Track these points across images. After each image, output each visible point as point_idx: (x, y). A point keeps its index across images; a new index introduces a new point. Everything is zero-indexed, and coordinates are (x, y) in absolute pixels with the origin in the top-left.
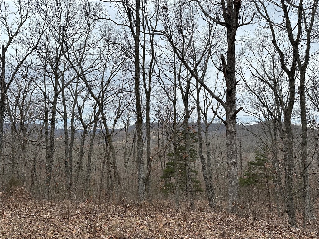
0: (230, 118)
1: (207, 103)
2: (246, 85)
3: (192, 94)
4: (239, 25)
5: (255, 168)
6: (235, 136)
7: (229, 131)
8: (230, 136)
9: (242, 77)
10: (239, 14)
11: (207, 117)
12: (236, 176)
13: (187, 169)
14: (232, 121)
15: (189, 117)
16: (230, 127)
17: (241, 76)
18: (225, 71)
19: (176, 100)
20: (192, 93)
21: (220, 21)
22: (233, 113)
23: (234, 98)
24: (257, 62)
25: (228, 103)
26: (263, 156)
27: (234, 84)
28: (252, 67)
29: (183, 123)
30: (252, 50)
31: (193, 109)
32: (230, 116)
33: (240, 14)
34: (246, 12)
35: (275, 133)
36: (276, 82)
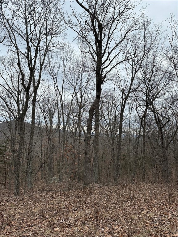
24: (7, 75)
28: (3, 77)
30: (4, 65)
35: (16, 129)
36: (19, 93)
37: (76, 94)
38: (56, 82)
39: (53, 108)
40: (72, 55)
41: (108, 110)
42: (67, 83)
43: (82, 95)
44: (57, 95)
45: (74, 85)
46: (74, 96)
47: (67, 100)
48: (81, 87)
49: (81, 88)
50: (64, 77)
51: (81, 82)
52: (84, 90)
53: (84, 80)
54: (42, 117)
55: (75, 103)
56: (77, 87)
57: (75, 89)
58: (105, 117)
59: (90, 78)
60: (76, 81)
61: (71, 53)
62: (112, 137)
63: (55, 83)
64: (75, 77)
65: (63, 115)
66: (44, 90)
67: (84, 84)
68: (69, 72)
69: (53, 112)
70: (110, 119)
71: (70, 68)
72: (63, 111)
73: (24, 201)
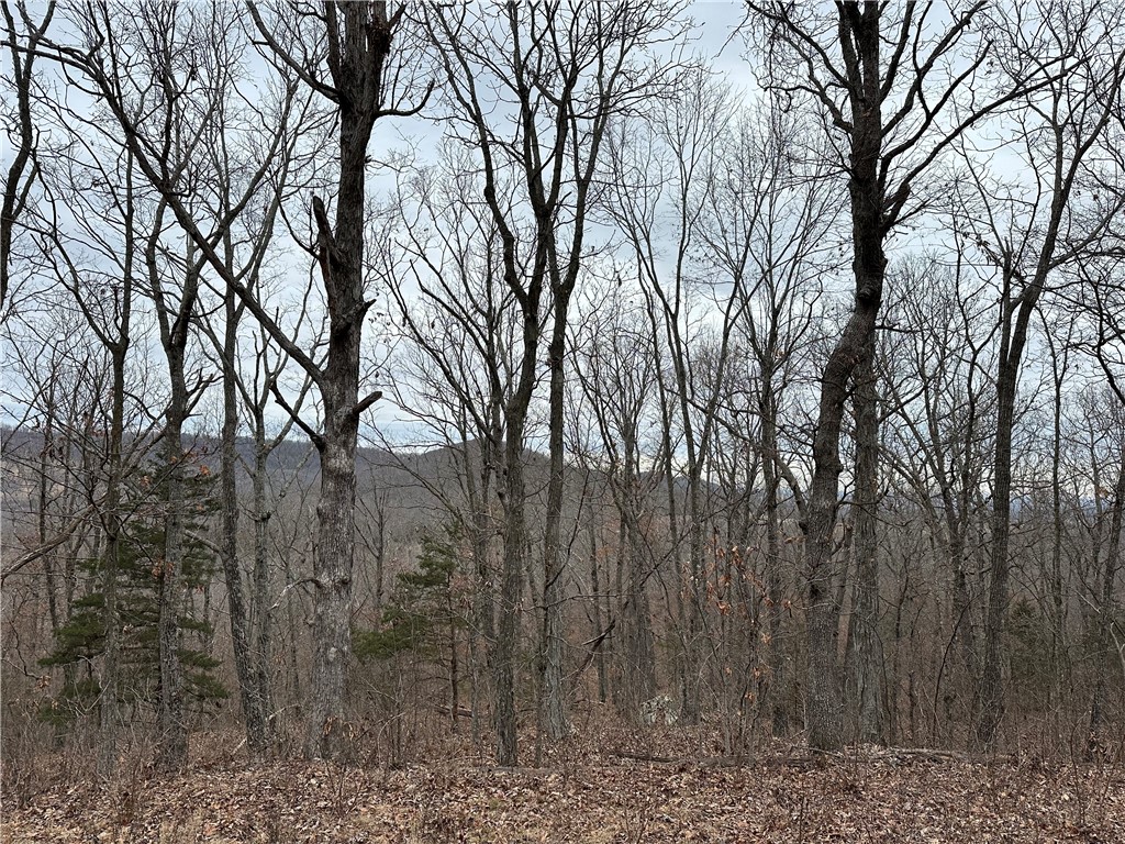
0: (338, 425)
1: (266, 365)
2: (406, 317)
3: (209, 325)
4: (382, 109)
5: (418, 593)
6: (352, 488)
7: (330, 472)
8: (332, 490)
9: (393, 290)
10: (383, 72)
11: (266, 420)
12: (344, 628)
13: (165, 615)
14: (343, 437)
15: (186, 415)
16: (335, 457)
17: (391, 287)
18: (328, 261)
19: (125, 340)
20: (208, 321)
21: (319, 79)
22: (350, 410)
23: (353, 359)
24: (443, 247)
25: (331, 375)
26: (443, 553)
27: (356, 309)
28: (426, 260)
29: (161, 437)
30: (429, 207)
31: (203, 384)
32: (338, 418)
33: (387, 75)
34: (406, 74)
35: (485, 478)
36: (493, 320)
37: (746, 301)
38: (646, 254)
39: (634, 377)
40: (720, 118)
41: (921, 371)
42: (701, 254)
43: (777, 301)
44: (652, 317)
45: (734, 257)
46: (733, 313)
47: (700, 333)
48: (769, 261)
49: (770, 271)
50: (684, 225)
51: (770, 237)
52: (785, 277)
53: (786, 228)
54: (588, 421)
55: (738, 347)
56: (751, 269)
57: (738, 277)
58: (905, 407)
59: (814, 213)
60: (741, 235)
61: (712, 106)
62: (949, 509)
63: (641, 259)
64: (740, 217)
65: (684, 407)
66: (592, 297)
67: (783, 249)
68: (708, 198)
69: (638, 395)
70: (933, 418)
71: (711, 179)
72: (682, 388)
73: (543, 793)
